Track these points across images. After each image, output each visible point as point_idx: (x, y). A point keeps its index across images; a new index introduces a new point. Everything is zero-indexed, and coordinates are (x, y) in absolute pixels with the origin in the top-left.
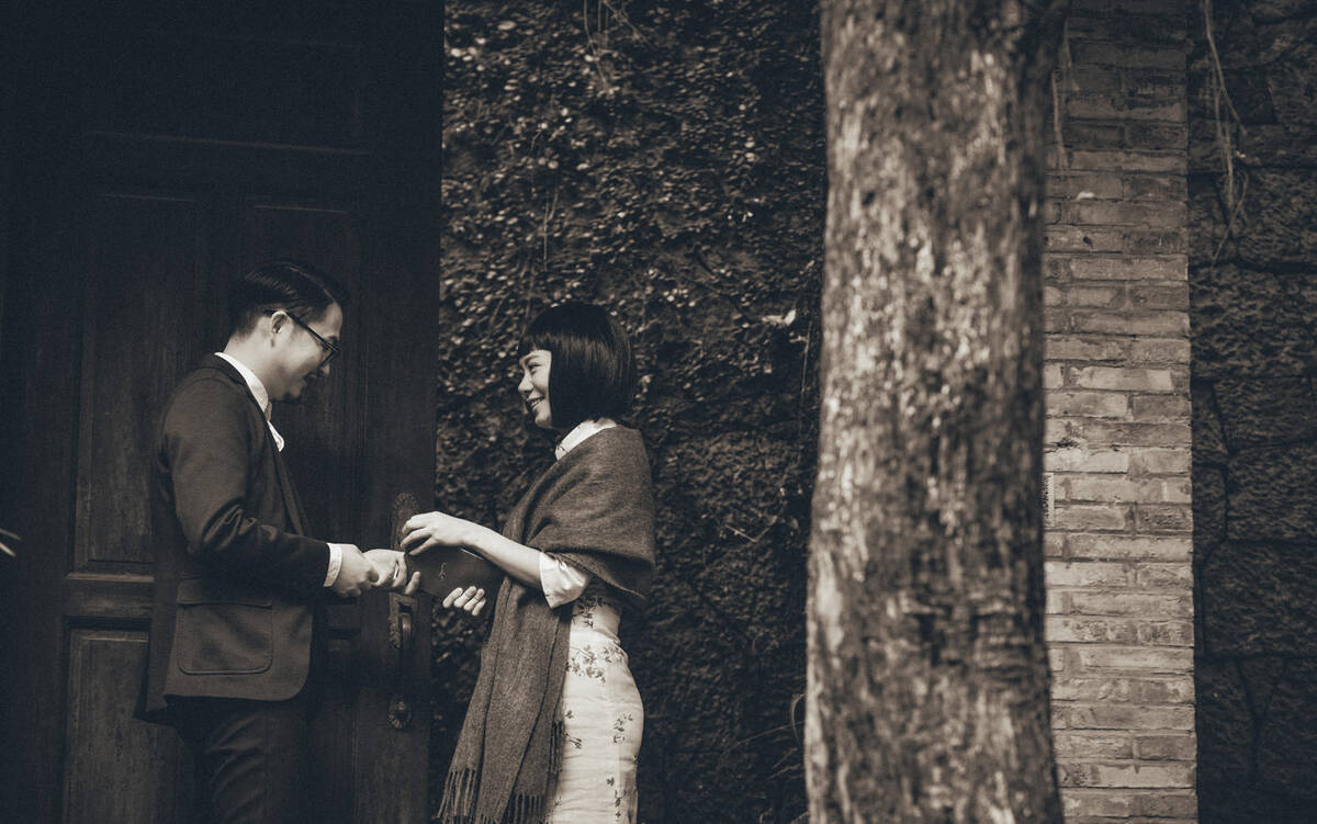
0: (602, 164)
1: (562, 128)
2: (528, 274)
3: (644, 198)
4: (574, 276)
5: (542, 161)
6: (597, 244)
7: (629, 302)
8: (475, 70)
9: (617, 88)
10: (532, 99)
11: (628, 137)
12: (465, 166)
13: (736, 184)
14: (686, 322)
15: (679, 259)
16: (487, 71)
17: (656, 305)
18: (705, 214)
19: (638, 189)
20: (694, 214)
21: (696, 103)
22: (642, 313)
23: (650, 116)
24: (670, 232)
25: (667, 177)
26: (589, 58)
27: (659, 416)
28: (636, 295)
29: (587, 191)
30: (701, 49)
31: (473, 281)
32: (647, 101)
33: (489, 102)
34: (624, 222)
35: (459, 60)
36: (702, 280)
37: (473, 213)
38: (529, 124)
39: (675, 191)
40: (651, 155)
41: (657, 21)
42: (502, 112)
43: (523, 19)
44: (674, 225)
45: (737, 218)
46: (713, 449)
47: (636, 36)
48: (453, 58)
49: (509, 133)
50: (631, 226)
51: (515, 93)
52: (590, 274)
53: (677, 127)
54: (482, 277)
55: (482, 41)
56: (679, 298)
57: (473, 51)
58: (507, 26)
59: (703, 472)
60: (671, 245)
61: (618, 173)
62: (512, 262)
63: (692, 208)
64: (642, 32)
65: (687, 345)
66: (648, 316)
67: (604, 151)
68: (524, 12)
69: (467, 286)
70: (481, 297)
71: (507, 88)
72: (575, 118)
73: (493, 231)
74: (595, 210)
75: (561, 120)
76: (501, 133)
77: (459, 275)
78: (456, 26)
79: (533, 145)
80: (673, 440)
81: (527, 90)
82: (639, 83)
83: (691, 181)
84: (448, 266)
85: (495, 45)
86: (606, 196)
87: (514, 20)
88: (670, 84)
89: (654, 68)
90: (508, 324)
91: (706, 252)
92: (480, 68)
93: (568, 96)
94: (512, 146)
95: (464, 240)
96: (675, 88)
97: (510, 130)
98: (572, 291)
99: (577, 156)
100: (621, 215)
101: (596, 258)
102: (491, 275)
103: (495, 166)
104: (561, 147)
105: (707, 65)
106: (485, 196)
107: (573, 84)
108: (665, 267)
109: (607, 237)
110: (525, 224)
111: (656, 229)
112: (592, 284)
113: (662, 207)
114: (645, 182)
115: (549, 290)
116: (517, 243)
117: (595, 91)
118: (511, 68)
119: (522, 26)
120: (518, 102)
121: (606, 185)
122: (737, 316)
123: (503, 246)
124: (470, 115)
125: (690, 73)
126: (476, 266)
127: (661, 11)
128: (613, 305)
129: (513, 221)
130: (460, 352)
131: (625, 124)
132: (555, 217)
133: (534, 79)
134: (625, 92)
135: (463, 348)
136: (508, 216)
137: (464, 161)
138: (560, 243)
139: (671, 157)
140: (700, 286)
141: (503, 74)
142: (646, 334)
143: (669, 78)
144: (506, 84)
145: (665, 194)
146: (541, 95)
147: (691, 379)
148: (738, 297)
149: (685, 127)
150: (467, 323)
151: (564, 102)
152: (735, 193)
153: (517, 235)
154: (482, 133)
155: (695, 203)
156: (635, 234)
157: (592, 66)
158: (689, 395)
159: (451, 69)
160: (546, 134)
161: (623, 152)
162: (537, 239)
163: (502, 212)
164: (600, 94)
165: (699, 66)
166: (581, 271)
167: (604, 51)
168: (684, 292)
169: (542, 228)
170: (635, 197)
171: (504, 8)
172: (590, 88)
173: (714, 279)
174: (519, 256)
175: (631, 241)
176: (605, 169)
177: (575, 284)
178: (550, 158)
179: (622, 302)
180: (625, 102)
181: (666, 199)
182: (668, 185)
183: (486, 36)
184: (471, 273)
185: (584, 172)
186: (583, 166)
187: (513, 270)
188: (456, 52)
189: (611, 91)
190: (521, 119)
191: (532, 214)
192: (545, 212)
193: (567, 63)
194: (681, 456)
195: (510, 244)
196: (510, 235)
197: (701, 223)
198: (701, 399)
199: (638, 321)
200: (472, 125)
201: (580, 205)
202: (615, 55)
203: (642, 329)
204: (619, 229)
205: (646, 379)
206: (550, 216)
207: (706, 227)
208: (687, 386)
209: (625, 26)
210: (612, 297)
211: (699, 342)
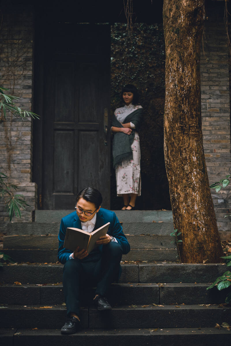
0: (139, 55)
1: (133, 50)
2: (128, 73)
4: (135, 73)
5: (130, 55)
6: (139, 68)
8: (119, 41)
9: (142, 43)
10: (129, 46)
11: (144, 51)
13: (161, 58)
14: (153, 80)
15: (152, 70)
16: (121, 41)
17: (149, 77)
19: (145, 59)
20: (154, 63)
21: (154, 45)
22: (146, 79)
23: (147, 48)
24: (150, 66)
26: (137, 39)
28: (145, 76)
30: (155, 37)
32: (147, 45)
34: (143, 64)
35: (117, 40)
36: (156, 73)
37: (119, 64)
38: (128, 49)
39: (151, 59)
40: (147, 54)
41: (148, 33)
42: (124, 47)
43: (127, 33)
45: (161, 63)
46: (158, 100)
47: (145, 35)
48: (116, 39)
50: (144, 65)
53: (152, 49)
54: (121, 74)
55: (120, 37)
56: (152, 76)
57: (119, 38)
58: (124, 34)
59: (156, 104)
60: (151, 68)
61: (143, 57)
63: (154, 62)
64: (145, 34)
68: (127, 32)
69: (119, 75)
70: (121, 77)
71: (125, 44)
73: (123, 66)
74: (138, 63)
75: (133, 49)
78: (116, 34)
79: (129, 53)
81: (127, 44)
82: (145, 42)
83: (154, 58)
84: (116, 72)
85: (122, 37)
87: (126, 33)
89: (148, 40)
90: (125, 81)
91: (156, 69)
92: (120, 41)
93: (134, 45)
94: (125, 53)
95: (118, 68)
96: (151, 43)
97: (125, 50)
98: (135, 76)
99: (136, 54)
100: (143, 63)
101: (139, 70)
102: (122, 73)
103: (123, 56)
104: (133, 53)
106: (121, 61)
107: (135, 43)
108: (150, 71)
109: (141, 67)
110: (128, 65)
111: (148, 65)
112: (138, 75)
113: (149, 62)
114: (147, 58)
115: (131, 76)
117: (138, 44)
118: (125, 41)
121: (140, 59)
122: (161, 79)
124: (119, 48)
125: (153, 41)
126: (120, 72)
127: (149, 31)
129: (126, 65)
130: (118, 86)
133: (129, 42)
135: (118, 85)
136: (125, 64)
137: (118, 56)
138: (133, 68)
139: (151, 54)
141: (124, 42)
145: (149, 60)
146: (130, 45)
148: (161, 76)
149: (153, 49)
150: (119, 81)
151: (134, 46)
152: (161, 60)
154: (121, 51)
157: (138, 40)
159: (115, 41)
160: (131, 51)
161: (143, 53)
162: (129, 67)
163: (124, 63)
164: (139, 44)
165: (155, 40)
166: (136, 72)
167: (140, 38)
168: (153, 75)
169: (130, 66)
170: (145, 60)
171: (124, 31)
172: (138, 43)
173: (158, 73)
174: (127, 70)
175: (144, 67)
176: (140, 56)
177: (135, 75)
178: (131, 55)
179: (143, 77)
180: (143, 45)
181: (150, 61)
182: (150, 58)
183: (121, 36)
184: (119, 73)
185: (137, 57)
186: (137, 56)
187: (126, 72)
188: (116, 38)
189: (141, 44)
190: (127, 49)
191: (129, 64)
192: (131, 63)
193: (134, 40)
194: (153, 101)
195: (125, 68)
196: (125, 67)
197: (155, 64)
198: (156, 92)
199: (145, 80)
200: (119, 50)
201: (136, 62)
202: (141, 38)
203: (146, 81)
204: (142, 66)
205: (147, 89)
206: (132, 64)
207: (156, 65)
208: (154, 90)
209: (143, 34)
210: (141, 77)
211: (156, 83)
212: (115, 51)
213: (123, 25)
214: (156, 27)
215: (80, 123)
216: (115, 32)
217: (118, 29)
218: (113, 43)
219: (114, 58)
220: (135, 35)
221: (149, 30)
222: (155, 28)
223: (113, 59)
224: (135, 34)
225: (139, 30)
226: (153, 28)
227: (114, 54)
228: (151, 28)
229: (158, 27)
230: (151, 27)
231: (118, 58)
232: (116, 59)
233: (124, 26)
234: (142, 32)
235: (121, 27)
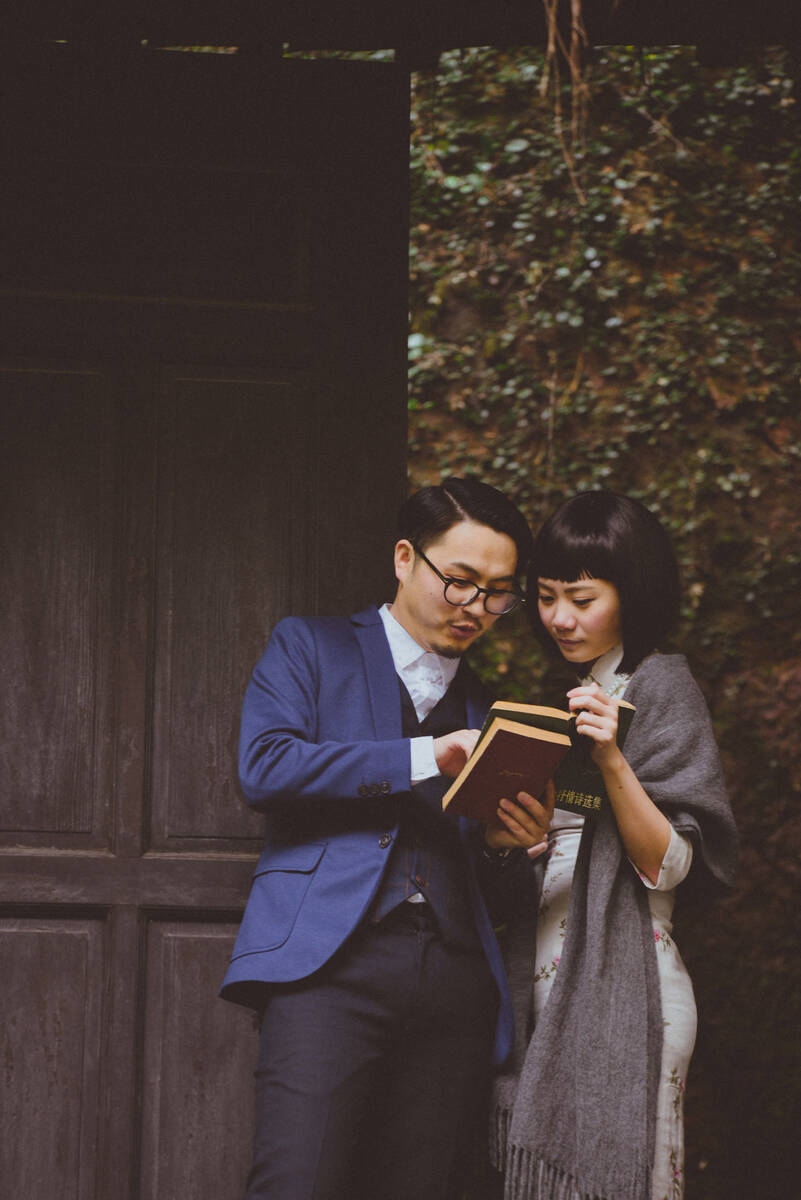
0: (636, 319)
1: (587, 274)
2: (545, 460)
3: (692, 360)
4: (602, 461)
5: (562, 317)
6: (633, 420)
7: (675, 492)
8: (475, 203)
9: (657, 221)
10: (549, 239)
11: (672, 282)
12: (465, 326)
14: (746, 516)
15: (737, 435)
16: (491, 205)
17: (709, 496)
18: (771, 378)
19: (684, 349)
20: (757, 378)
21: (760, 236)
22: (690, 506)
23: (701, 255)
24: (725, 401)
25: (721, 332)
26: (621, 184)
27: (715, 636)
28: (682, 483)
29: (620, 354)
30: (765, 166)
31: (476, 470)
32: (696, 236)
33: (494, 244)
34: (666, 390)
35: (456, 191)
36: (767, 461)
37: (475, 384)
38: (545, 271)
39: (731, 349)
40: (701, 305)
41: (709, 132)
42: (511, 255)
43: (537, 136)
44: (731, 393)
46: (784, 677)
47: (682, 153)
48: (447, 190)
49: (520, 283)
50: (676, 396)
51: (528, 231)
52: (623, 456)
53: (735, 267)
54: (487, 466)
55: (485, 167)
56: (738, 486)
57: (474, 179)
58: (517, 146)
59: (770, 706)
61: (660, 329)
62: (524, 445)
63: (756, 371)
64: (688, 147)
65: (750, 545)
66: (698, 510)
67: (642, 301)
68: (538, 128)
71: (518, 225)
72: (604, 261)
74: (628, 377)
75: (586, 264)
76: (510, 282)
77: (459, 463)
78: (454, 149)
79: (552, 296)
80: (733, 666)
81: (541, 226)
82: (684, 212)
83: (752, 336)
84: (446, 452)
86: (644, 360)
87: (527, 137)
88: (725, 212)
89: (705, 194)
91: (773, 427)
92: (483, 201)
93: (594, 234)
94: (524, 298)
95: (465, 421)
96: (732, 218)
97: (522, 278)
98: (601, 480)
99: (607, 308)
100: (663, 382)
101: (632, 438)
102: (498, 462)
103: (502, 326)
104: (586, 300)
105: (774, 187)
106: (491, 363)
107: (600, 218)
108: (720, 448)
109: (645, 411)
110: (541, 397)
111: (708, 400)
112: (627, 471)
113: (715, 371)
114: (695, 340)
116: (531, 421)
117: (629, 225)
118: (521, 200)
119: (537, 146)
120: (533, 243)
121: (644, 344)
123: (513, 425)
124: (470, 261)
125: (751, 198)
126: (479, 452)
127: (714, 119)
128: (653, 497)
129: (526, 393)
131: (668, 267)
132: (580, 386)
133: (551, 213)
134: (668, 225)
136: (520, 387)
137: (464, 320)
138: (585, 419)
139: (727, 307)
140: (765, 470)
141: (513, 207)
142: (696, 533)
143: (724, 205)
144: (515, 219)
145: (718, 353)
146: (560, 233)
147: (754, 589)
149: (744, 267)
151: (590, 242)
153: (531, 411)
154: (486, 284)
155: (758, 364)
156: (679, 406)
157: (626, 194)
158: (752, 608)
159: (447, 204)
160: (567, 282)
161: (664, 303)
162: (557, 416)
163: (512, 383)
164: (635, 228)
165: (764, 188)
166: (612, 454)
167: (641, 174)
168: (745, 477)
169: (564, 401)
170: (681, 358)
171: (514, 123)
172: (623, 221)
173: (783, 460)
174: (536, 437)
175: (676, 415)
176: (643, 324)
177: (605, 471)
178: (572, 313)
179: (664, 493)
180: (667, 238)
181: (720, 360)
182: (723, 342)
183: (491, 160)
184: (473, 461)
185: (616, 329)
186: (613, 322)
187: (527, 455)
188: (451, 182)
189: (649, 225)
190: (535, 265)
191: (551, 385)
192: (569, 380)
193: (594, 191)
194: (743, 686)
195: (523, 423)
196: (523, 412)
197: (766, 390)
198: (767, 614)
199: (686, 516)
200: (473, 273)
201: (611, 371)
202: (655, 178)
203: (690, 526)
204: (661, 400)
205: (697, 589)
206: (573, 386)
207: (773, 394)
208: (750, 597)
209: (667, 140)
210: (652, 486)
211: (765, 541)
212: (439, 284)
213: (507, 73)
214: (775, 82)
215: (150, 855)
216: (443, 127)
217: (466, 101)
218: (424, 220)
219: (430, 341)
220: (605, 150)
221: (716, 111)
222: (764, 91)
223: (425, 350)
224: (607, 141)
225: (631, 111)
226: (752, 96)
227: (433, 306)
228: (732, 96)
229: (788, 84)
230: (730, 89)
231: (461, 344)
232: (453, 347)
233: (515, 75)
234: (660, 127)
235: (491, 89)
